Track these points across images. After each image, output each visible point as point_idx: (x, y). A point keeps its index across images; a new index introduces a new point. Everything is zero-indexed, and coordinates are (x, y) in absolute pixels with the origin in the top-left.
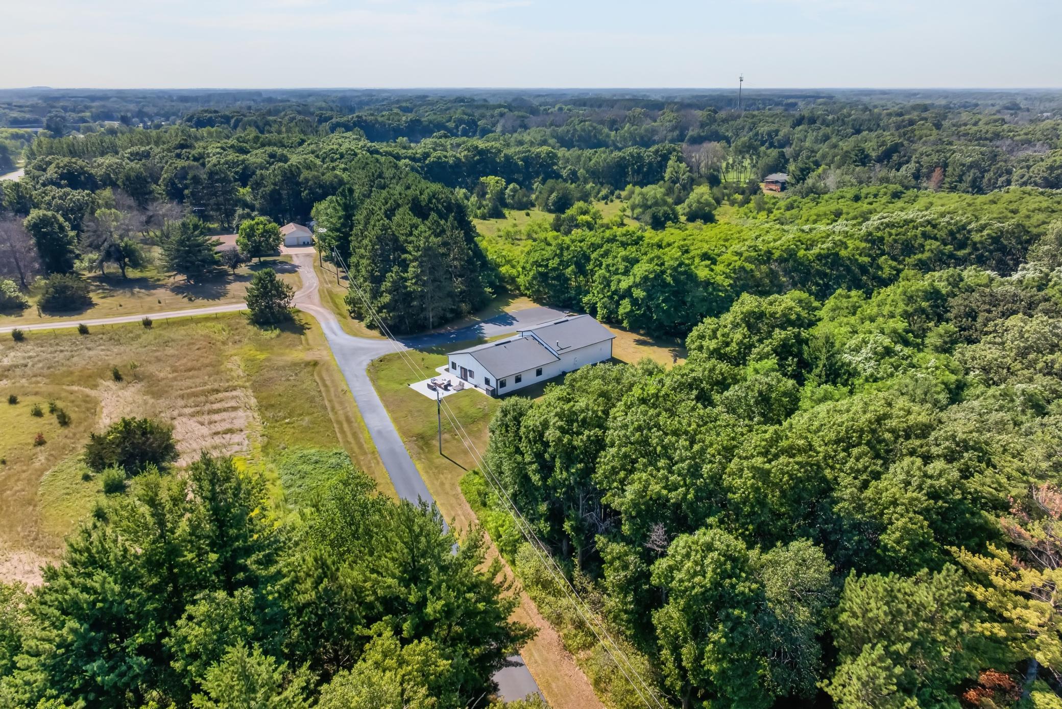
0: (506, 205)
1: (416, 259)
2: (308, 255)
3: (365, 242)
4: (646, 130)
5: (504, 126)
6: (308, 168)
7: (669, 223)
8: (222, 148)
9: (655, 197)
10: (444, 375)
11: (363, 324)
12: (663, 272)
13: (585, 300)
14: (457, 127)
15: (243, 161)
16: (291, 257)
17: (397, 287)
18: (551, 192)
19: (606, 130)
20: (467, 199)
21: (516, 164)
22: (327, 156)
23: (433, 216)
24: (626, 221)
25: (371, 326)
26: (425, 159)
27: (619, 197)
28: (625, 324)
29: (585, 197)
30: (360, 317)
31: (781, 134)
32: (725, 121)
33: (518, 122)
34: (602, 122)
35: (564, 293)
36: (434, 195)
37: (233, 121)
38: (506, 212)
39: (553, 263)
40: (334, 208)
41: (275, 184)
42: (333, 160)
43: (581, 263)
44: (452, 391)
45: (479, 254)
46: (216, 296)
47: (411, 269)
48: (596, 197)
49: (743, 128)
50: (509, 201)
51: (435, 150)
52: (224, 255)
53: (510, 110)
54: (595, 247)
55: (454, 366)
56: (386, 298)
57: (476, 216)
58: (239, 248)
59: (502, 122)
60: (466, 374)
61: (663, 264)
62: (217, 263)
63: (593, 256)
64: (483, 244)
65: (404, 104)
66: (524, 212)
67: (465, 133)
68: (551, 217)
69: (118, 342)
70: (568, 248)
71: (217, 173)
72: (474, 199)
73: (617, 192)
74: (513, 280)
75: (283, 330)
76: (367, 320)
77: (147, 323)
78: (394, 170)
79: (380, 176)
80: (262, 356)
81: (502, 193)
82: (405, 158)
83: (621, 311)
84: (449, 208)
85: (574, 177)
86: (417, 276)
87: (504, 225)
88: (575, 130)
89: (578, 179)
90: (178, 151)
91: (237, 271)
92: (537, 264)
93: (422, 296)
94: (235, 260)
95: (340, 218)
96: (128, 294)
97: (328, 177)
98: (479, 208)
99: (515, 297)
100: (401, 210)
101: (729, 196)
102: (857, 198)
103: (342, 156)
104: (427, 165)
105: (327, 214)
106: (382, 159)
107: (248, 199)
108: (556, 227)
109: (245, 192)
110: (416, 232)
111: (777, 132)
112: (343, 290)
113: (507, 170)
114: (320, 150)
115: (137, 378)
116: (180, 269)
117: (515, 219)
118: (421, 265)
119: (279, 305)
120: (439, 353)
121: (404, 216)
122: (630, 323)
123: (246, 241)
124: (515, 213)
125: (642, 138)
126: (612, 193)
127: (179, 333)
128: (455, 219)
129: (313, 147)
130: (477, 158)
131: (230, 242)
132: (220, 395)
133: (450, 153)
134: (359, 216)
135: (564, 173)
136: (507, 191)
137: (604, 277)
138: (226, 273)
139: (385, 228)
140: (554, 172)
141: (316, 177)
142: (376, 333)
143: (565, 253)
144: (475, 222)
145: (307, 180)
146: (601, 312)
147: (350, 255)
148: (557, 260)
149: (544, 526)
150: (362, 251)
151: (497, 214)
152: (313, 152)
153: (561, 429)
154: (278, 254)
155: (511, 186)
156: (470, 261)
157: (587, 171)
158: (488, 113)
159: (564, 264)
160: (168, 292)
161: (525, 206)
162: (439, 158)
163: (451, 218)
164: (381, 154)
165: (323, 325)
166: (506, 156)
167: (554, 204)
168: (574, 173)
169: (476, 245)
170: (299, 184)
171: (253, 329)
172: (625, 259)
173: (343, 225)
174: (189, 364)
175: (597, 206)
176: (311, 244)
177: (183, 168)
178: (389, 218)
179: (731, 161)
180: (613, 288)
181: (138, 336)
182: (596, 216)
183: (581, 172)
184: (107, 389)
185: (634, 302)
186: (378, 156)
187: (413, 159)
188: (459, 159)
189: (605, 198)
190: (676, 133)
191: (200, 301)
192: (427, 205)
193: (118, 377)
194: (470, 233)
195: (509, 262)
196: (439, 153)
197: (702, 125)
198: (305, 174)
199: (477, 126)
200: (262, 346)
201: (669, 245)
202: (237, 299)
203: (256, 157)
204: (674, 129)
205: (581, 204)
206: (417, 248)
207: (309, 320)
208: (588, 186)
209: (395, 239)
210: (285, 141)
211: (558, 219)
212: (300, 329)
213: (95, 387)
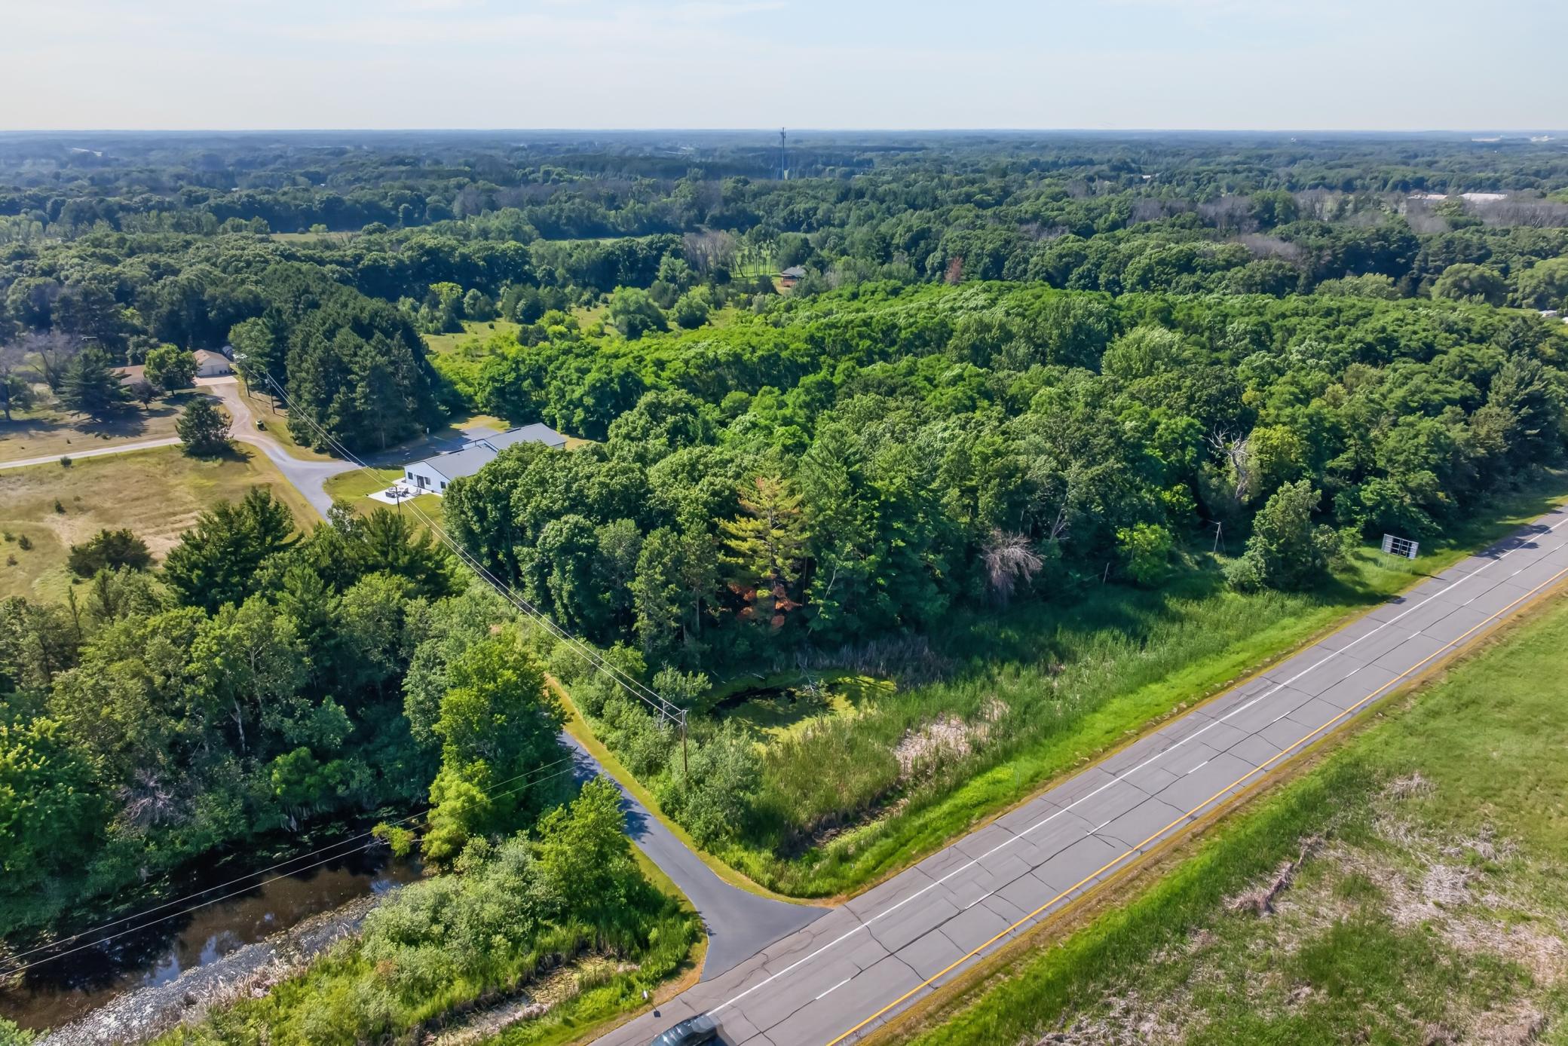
0: (466, 317)
1: (363, 379)
2: (230, 385)
3: (305, 365)
4: (654, 209)
5: (463, 204)
6: (213, 283)
7: (646, 332)
8: (81, 257)
9: (637, 302)
10: (400, 484)
11: (310, 450)
12: (612, 380)
13: (544, 412)
14: (396, 207)
15: (119, 274)
16: (208, 388)
17: (346, 408)
18: (519, 299)
19: (602, 210)
20: (416, 310)
21: (476, 265)
22: (229, 264)
23: (378, 335)
24: (607, 330)
25: (320, 450)
26: (357, 262)
27: (605, 301)
28: (581, 431)
29: (561, 305)
30: (306, 443)
31: (820, 213)
32: (756, 195)
33: (484, 198)
34: (597, 198)
35: (523, 407)
36: (375, 314)
37: (49, 205)
38: (465, 324)
39: (510, 377)
40: (261, 331)
41: (172, 304)
42: (238, 271)
43: (538, 376)
44: (409, 497)
45: (430, 371)
46: (137, 433)
47: (359, 390)
48: (577, 302)
49: (778, 204)
50: (468, 311)
51: (369, 250)
52: (132, 388)
53: (474, 180)
54: (550, 360)
55: (410, 476)
56: (335, 420)
57: (428, 332)
58: (149, 381)
59: (460, 198)
60: (422, 481)
61: (610, 373)
62: (124, 398)
63: (551, 368)
64: (436, 363)
65: (312, 169)
66: (486, 324)
67: (409, 221)
68: (517, 328)
69: (41, 482)
70: (523, 361)
71: (94, 294)
72: (424, 310)
73: (602, 296)
74: (470, 399)
75: (225, 460)
76: (316, 444)
77: (66, 463)
78: (322, 285)
79: (307, 291)
80: (211, 483)
81: (459, 301)
82: (331, 262)
83: (576, 419)
84: (395, 326)
85: (550, 279)
86: (366, 396)
87: (462, 340)
88: (562, 210)
89: (556, 280)
90: (17, 263)
91: (151, 406)
92: (492, 379)
93: (373, 415)
94: (148, 394)
95: (269, 342)
96: (26, 438)
97: (240, 294)
98: (431, 321)
99: (474, 415)
100: (343, 330)
101: (733, 295)
102: (855, 296)
103: (249, 264)
104: (360, 270)
105: (250, 338)
106: (305, 267)
107: (137, 322)
108: (523, 340)
109: (130, 314)
110: (361, 353)
111: (816, 209)
112: (281, 419)
113: (464, 272)
114: (218, 256)
115: (82, 510)
116: (82, 407)
117: (477, 333)
118: (369, 385)
119: (216, 436)
120: (394, 468)
121: (345, 334)
122: (585, 431)
123: (157, 372)
124: (476, 325)
125: (650, 219)
126: (597, 297)
127: (109, 469)
128: (402, 336)
129: (204, 252)
130: (424, 259)
131: (136, 375)
132: (178, 518)
133: (390, 254)
134: (296, 339)
135: (539, 274)
136: (466, 299)
137: (560, 389)
138: (136, 409)
139: (327, 350)
140: (525, 273)
141: (225, 294)
142: (326, 456)
143: (521, 366)
144: (427, 339)
145: (214, 298)
146: (560, 423)
147: (286, 381)
148: (513, 375)
149: (487, 562)
150: (304, 374)
151: (453, 327)
152: (207, 260)
153: (490, 481)
154: (193, 386)
155: (471, 292)
156: (420, 379)
157: (568, 270)
158: (441, 184)
159: (520, 379)
160: (74, 432)
161: (488, 316)
162: (376, 261)
163: (398, 336)
164: (298, 259)
165: (268, 453)
166: (462, 255)
167: (524, 313)
168: (550, 274)
169: (428, 364)
170: (203, 303)
171: (192, 462)
172: (578, 370)
173: (274, 349)
174: (135, 495)
175: (578, 313)
176: (231, 372)
177: (37, 287)
178: (329, 340)
179: (746, 252)
180: (568, 398)
181: (62, 476)
182: (573, 325)
183: (560, 272)
184: (53, 521)
185: (587, 409)
186: (296, 264)
187: (341, 263)
188: (401, 261)
189: (588, 303)
190: (693, 212)
191: (117, 439)
192: (370, 324)
193: (60, 509)
194: (419, 350)
195: (464, 380)
196: (374, 254)
197: (726, 201)
198: (210, 291)
199: (425, 204)
200: (209, 475)
201: (624, 355)
202: (162, 434)
203: (133, 268)
204: (689, 207)
205: (554, 313)
206: (364, 368)
207: (250, 449)
208: (567, 290)
209: (340, 361)
210: (163, 244)
211: (524, 331)
212: (243, 458)
213: (41, 519)
